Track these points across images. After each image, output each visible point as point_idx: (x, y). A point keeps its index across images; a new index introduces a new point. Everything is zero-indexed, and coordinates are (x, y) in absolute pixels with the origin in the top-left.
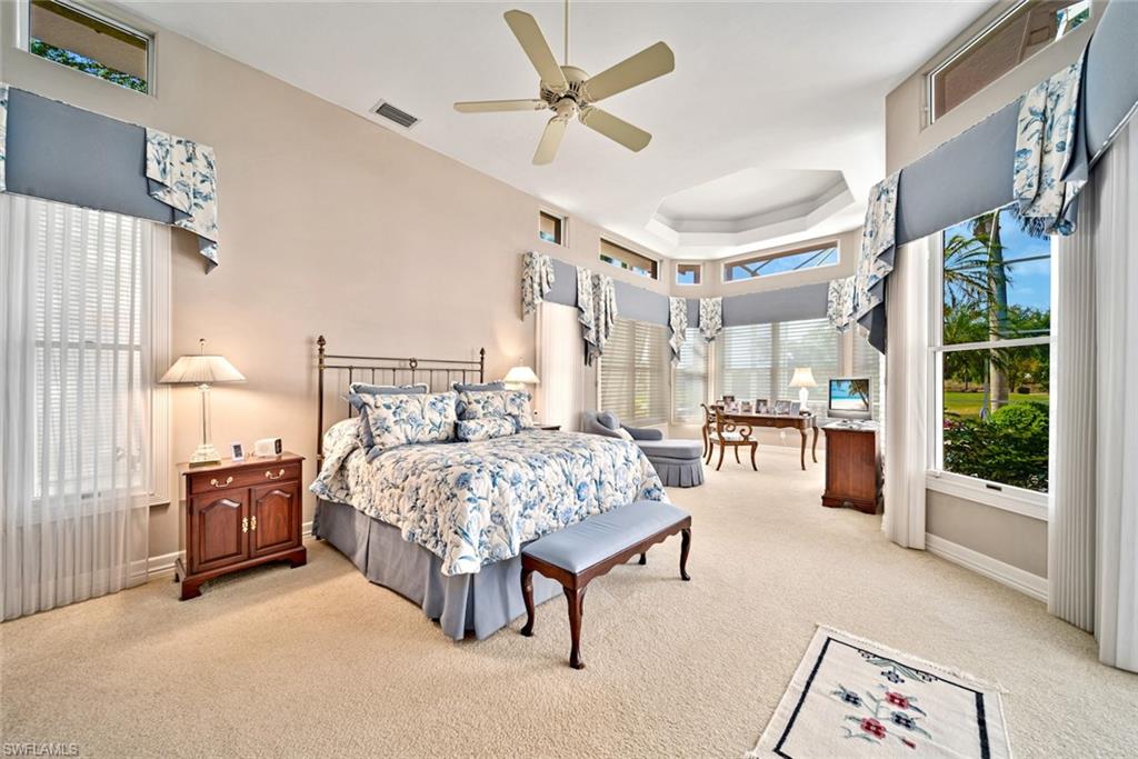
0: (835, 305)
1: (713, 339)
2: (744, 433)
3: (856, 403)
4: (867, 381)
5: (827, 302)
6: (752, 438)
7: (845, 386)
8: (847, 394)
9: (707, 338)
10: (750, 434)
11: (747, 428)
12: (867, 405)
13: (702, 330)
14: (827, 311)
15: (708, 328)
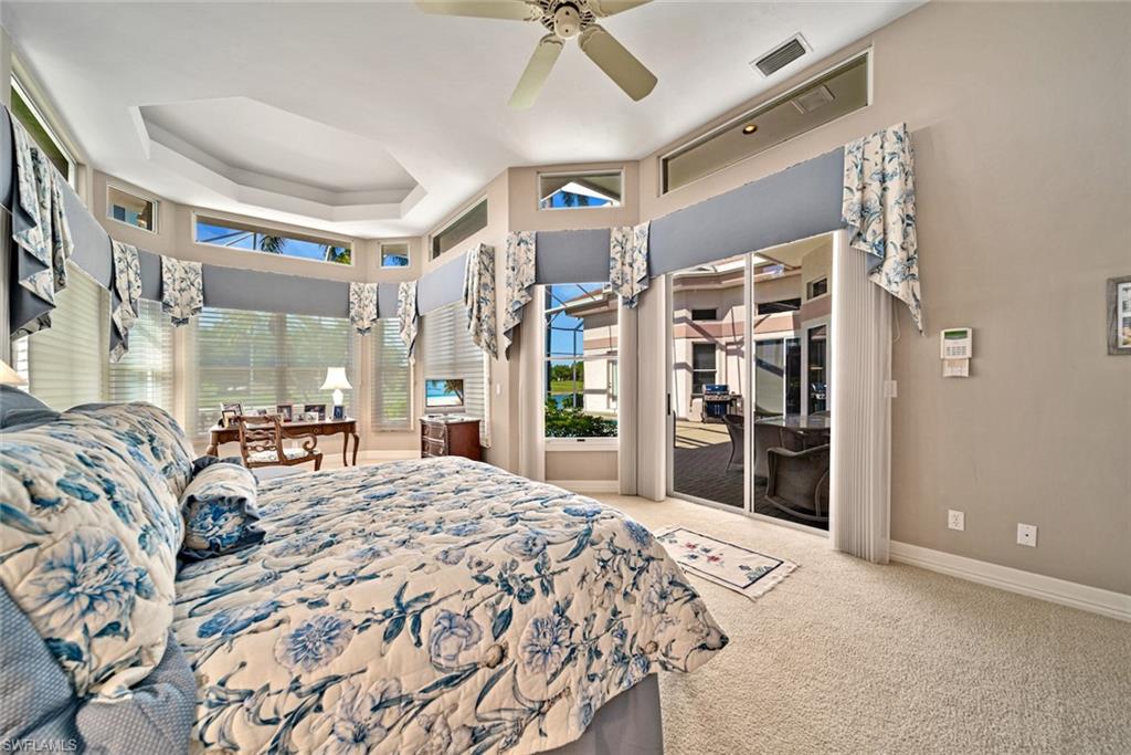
0: (356, 307)
1: (185, 321)
2: (309, 446)
3: (453, 400)
4: (462, 381)
5: (349, 303)
6: (317, 451)
7: (441, 385)
8: (442, 392)
9: (174, 319)
10: (315, 446)
11: (310, 439)
12: (462, 400)
13: (166, 305)
14: (349, 312)
15: (177, 304)
